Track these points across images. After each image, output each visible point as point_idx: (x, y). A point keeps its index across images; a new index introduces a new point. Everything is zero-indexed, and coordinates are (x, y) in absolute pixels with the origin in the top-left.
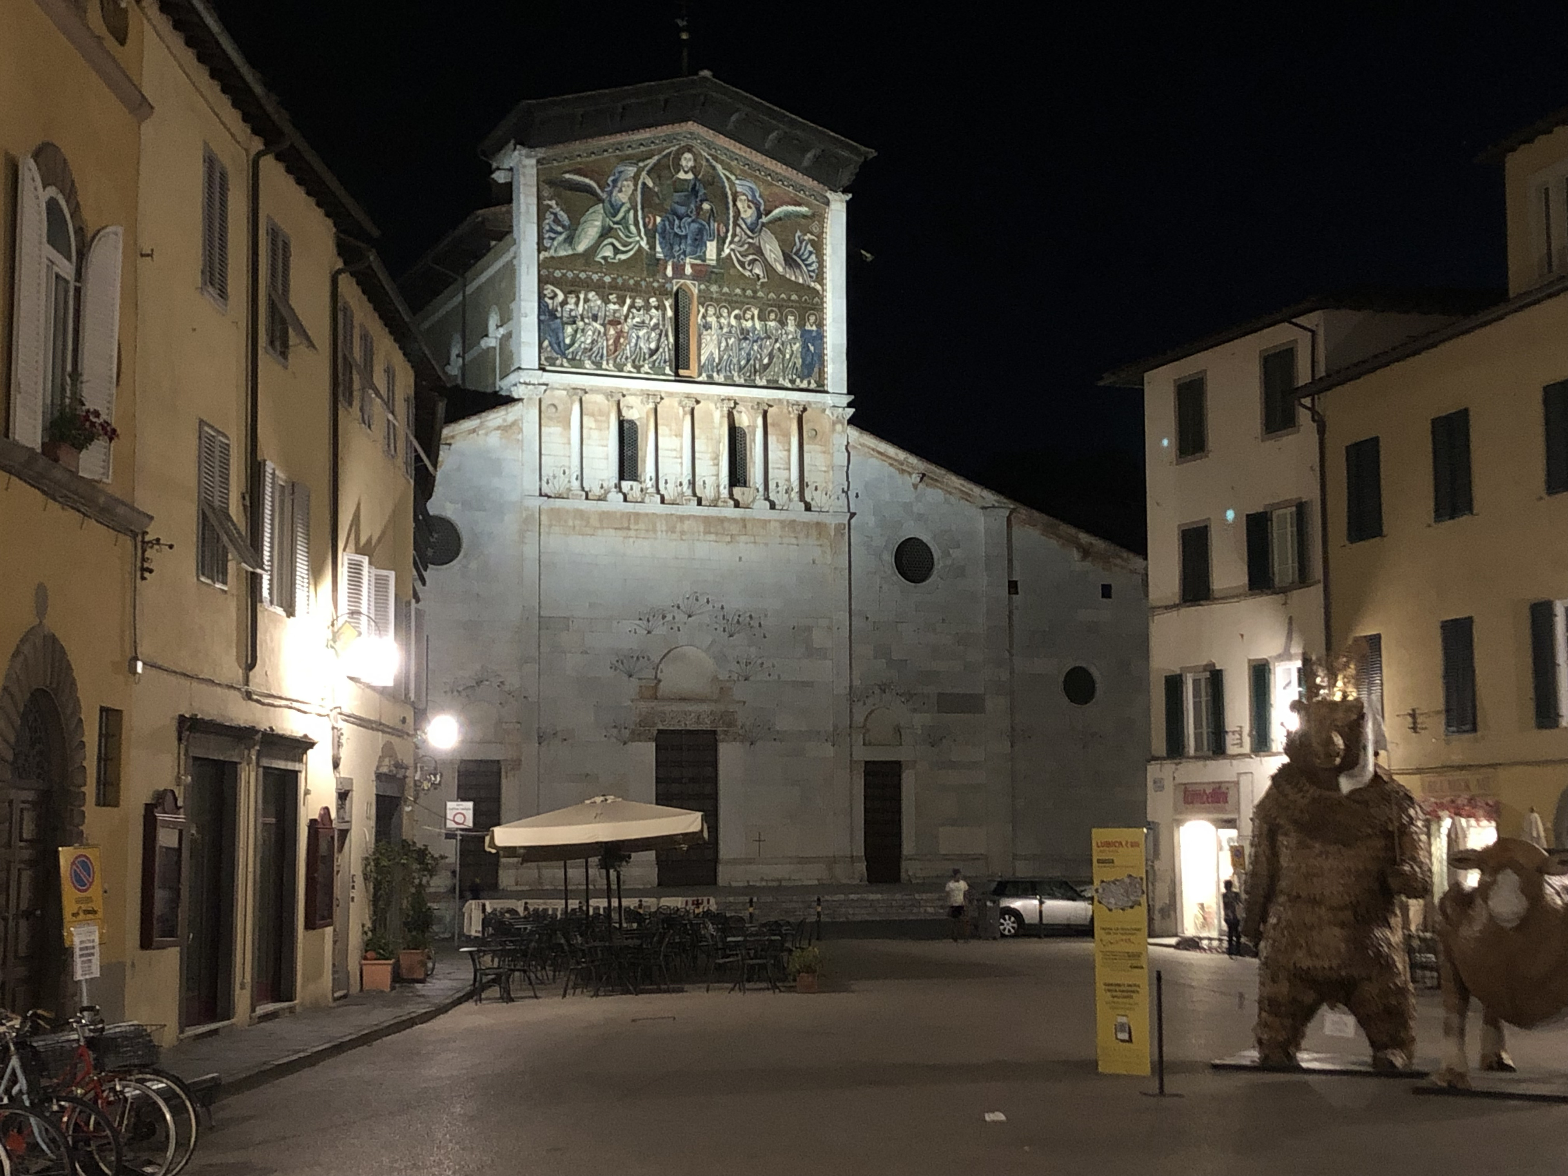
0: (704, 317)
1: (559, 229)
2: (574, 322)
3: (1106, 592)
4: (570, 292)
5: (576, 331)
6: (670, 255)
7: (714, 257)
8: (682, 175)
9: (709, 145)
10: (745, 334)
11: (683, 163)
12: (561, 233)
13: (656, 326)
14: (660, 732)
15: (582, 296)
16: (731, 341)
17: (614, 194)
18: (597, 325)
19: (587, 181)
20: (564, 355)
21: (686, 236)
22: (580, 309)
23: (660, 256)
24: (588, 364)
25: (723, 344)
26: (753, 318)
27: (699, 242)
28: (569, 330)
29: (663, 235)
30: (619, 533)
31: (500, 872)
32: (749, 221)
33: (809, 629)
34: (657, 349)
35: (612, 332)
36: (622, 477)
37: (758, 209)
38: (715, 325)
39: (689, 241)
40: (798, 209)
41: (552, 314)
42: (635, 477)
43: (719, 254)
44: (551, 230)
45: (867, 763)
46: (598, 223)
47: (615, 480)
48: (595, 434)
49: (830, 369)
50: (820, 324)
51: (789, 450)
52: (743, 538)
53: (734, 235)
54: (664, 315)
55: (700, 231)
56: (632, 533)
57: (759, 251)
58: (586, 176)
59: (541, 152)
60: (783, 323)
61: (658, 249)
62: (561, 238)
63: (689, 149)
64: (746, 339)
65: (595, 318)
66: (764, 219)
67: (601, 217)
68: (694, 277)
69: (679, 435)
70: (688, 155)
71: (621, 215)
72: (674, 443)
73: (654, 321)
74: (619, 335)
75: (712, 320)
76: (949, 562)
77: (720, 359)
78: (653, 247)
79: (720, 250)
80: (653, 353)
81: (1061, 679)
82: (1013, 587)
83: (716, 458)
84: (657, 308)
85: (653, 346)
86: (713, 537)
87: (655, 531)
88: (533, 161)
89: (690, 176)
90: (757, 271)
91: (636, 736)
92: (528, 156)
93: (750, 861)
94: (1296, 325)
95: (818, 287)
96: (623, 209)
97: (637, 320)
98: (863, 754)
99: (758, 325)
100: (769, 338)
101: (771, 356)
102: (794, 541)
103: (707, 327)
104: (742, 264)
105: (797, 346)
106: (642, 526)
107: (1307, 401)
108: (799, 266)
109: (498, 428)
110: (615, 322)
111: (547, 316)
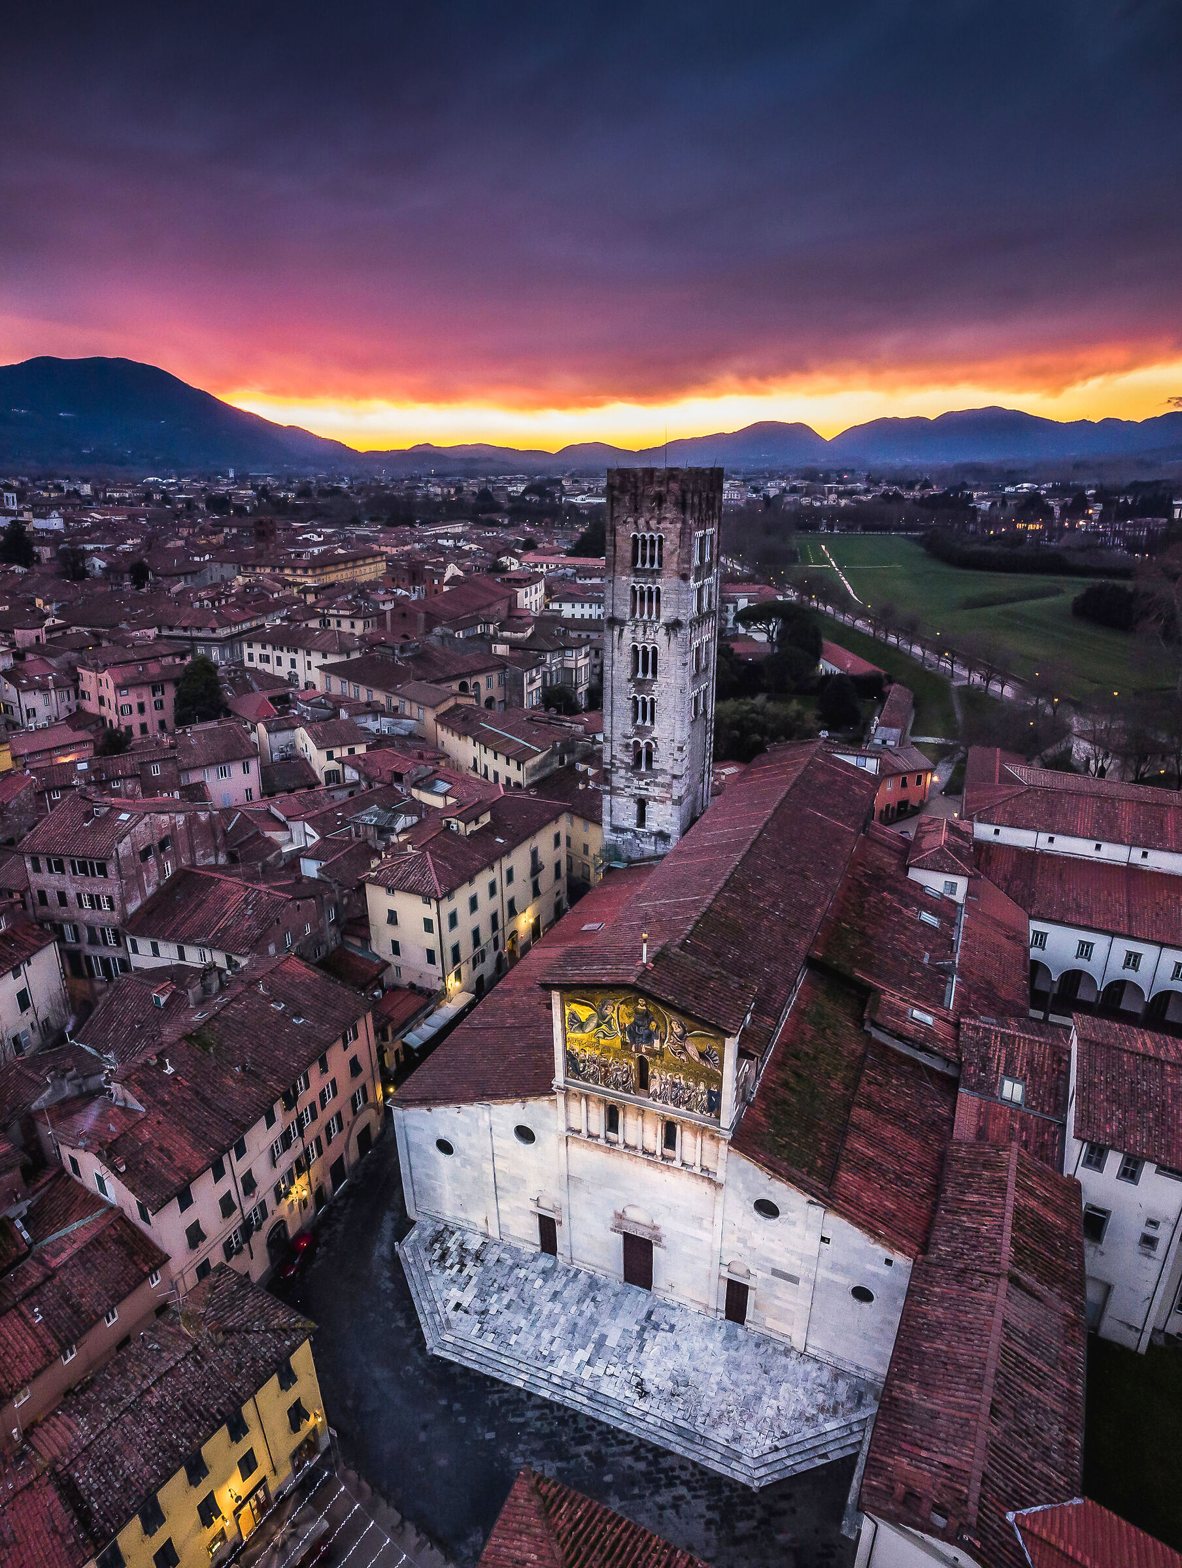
0: (652, 1073)
1: (575, 1021)
2: (585, 1062)
3: (888, 1262)
4: (582, 1049)
5: (585, 1066)
6: (634, 1041)
7: (658, 1047)
8: (640, 1006)
10: (675, 1085)
11: (641, 1001)
12: (576, 1023)
13: (626, 1072)
14: (625, 1232)
15: (588, 1052)
16: (667, 1087)
17: (604, 1009)
18: (595, 1066)
19: (590, 1001)
20: (580, 1074)
21: (642, 1035)
22: (587, 1057)
23: (628, 1041)
24: (591, 1081)
25: (662, 1087)
26: (680, 1078)
27: (650, 1039)
28: (582, 1065)
29: (630, 1032)
30: (605, 1154)
32: (678, 1034)
34: (627, 1082)
35: (603, 1070)
36: (607, 1130)
37: (682, 1029)
38: (657, 1078)
39: (645, 1036)
40: (707, 1033)
41: (574, 1056)
42: (614, 1131)
43: (661, 1046)
44: (571, 1021)
45: (729, 1280)
46: (595, 1022)
47: (604, 1132)
48: (595, 1111)
49: (723, 1111)
50: (720, 1089)
51: (696, 1141)
52: (667, 1173)
53: (670, 1039)
54: (630, 1068)
55: (650, 1034)
56: (611, 1156)
57: (685, 1049)
60: (697, 1085)
61: (627, 1038)
62: (576, 1025)
64: (675, 1087)
65: (595, 1062)
66: (687, 1035)
67: (596, 1019)
68: (647, 1054)
69: (637, 1120)
70: (643, 999)
71: (607, 1019)
72: (635, 1123)
73: (625, 1069)
74: (607, 1071)
75: (656, 1075)
77: (660, 1094)
78: (624, 1037)
79: (661, 1044)
80: (624, 1083)
81: (850, 1289)
82: (823, 1239)
83: (656, 1134)
84: (627, 1064)
85: (625, 1080)
86: (651, 1169)
87: (622, 1158)
89: (645, 1007)
90: (683, 1058)
91: (613, 1230)
93: (667, 1292)
95: (719, 1072)
96: (609, 1017)
97: (617, 1066)
98: (726, 1275)
99: (683, 1082)
100: (689, 1089)
101: (689, 1097)
103: (654, 1077)
104: (675, 1053)
105: (704, 1097)
106: (615, 1154)
108: (708, 1060)
109: (547, 1100)
110: (605, 1066)
111: (570, 1058)
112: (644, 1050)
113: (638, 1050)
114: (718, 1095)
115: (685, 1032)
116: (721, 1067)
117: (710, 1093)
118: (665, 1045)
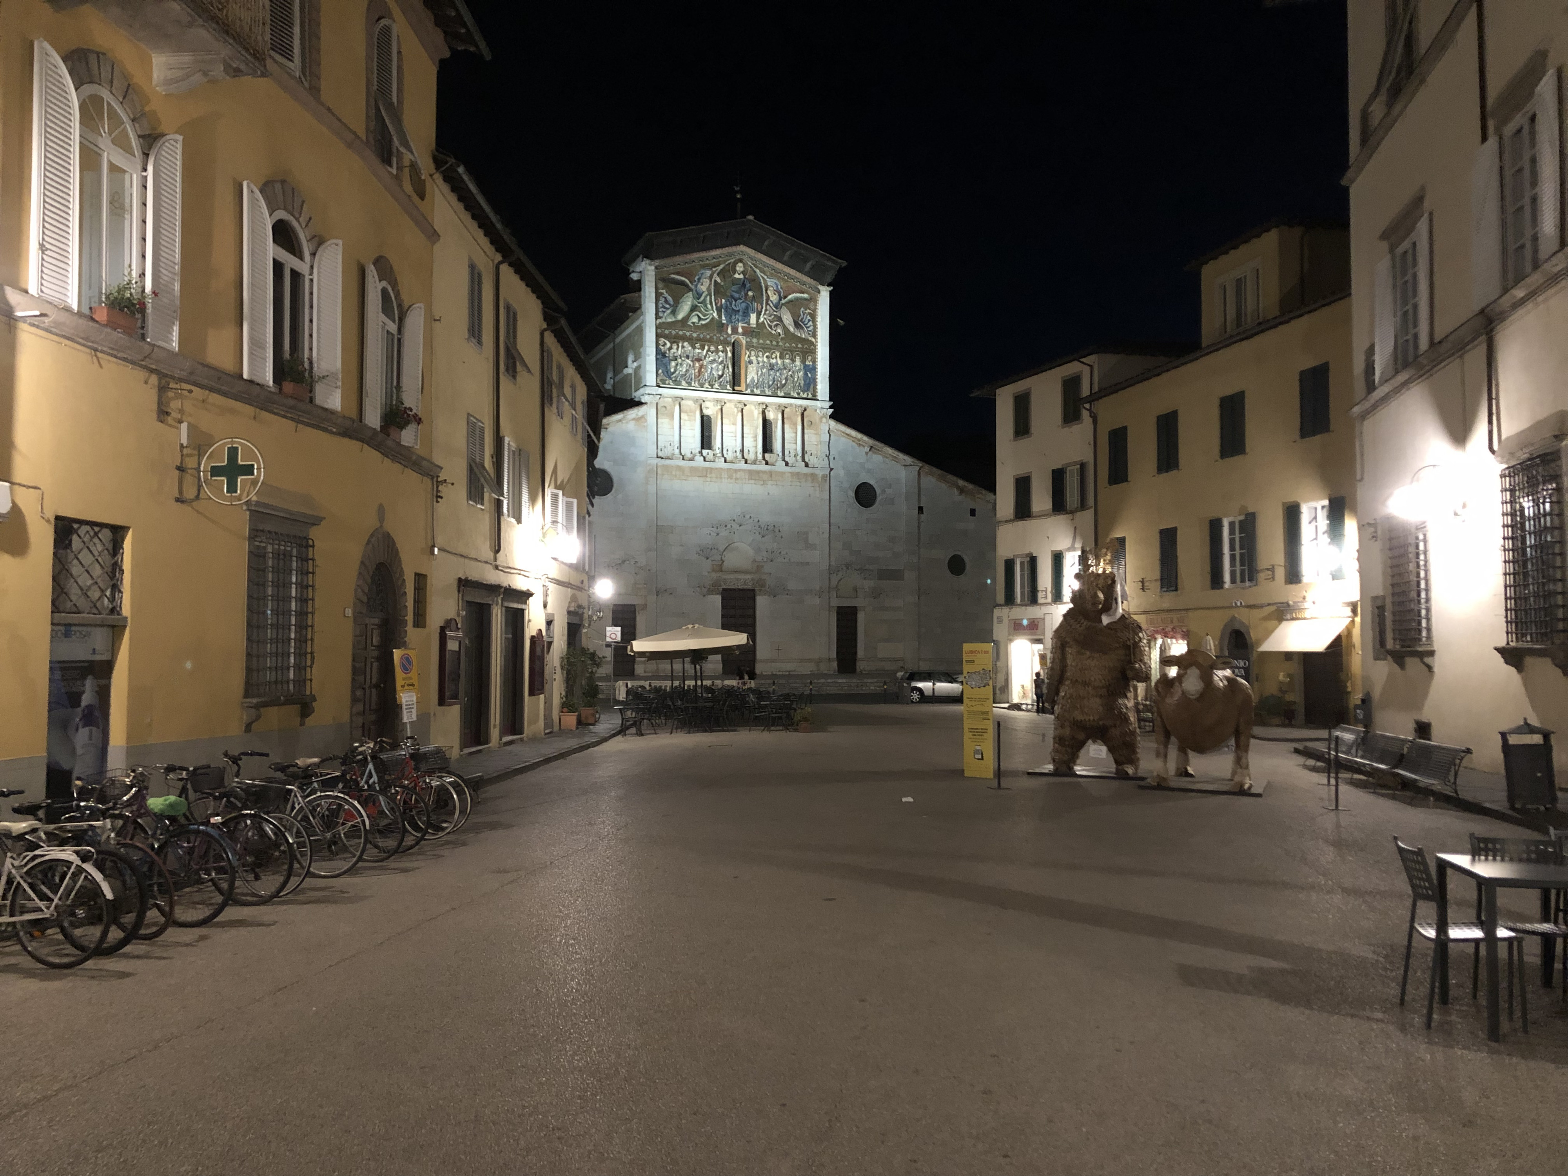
0: (749, 357)
1: (667, 306)
2: (676, 360)
3: (973, 512)
4: (674, 342)
5: (677, 365)
6: (730, 320)
7: (755, 322)
8: (737, 276)
9: (751, 258)
10: (772, 367)
11: (738, 269)
12: (668, 309)
13: (722, 362)
14: (724, 589)
15: (680, 345)
16: (764, 371)
17: (699, 286)
18: (689, 361)
19: (683, 279)
20: (670, 378)
21: (739, 311)
22: (679, 352)
23: (724, 322)
24: (684, 383)
25: (760, 373)
26: (776, 357)
27: (746, 314)
28: (673, 364)
29: (726, 310)
30: (701, 479)
31: (636, 666)
32: (775, 302)
33: (807, 533)
34: (722, 376)
35: (697, 365)
36: (703, 447)
37: (780, 295)
38: (755, 361)
39: (741, 313)
40: (802, 295)
41: (664, 355)
42: (710, 447)
43: (757, 321)
44: (664, 307)
45: (838, 607)
46: (689, 303)
47: (699, 449)
48: (688, 423)
49: (819, 387)
50: (814, 361)
51: (796, 433)
52: (770, 482)
53: (766, 310)
54: (726, 355)
55: (747, 308)
56: (708, 479)
57: (780, 319)
58: (683, 276)
59: (657, 262)
60: (793, 361)
61: (723, 318)
62: (669, 311)
63: (741, 261)
64: (772, 369)
65: (688, 357)
66: (783, 301)
67: (691, 299)
68: (743, 334)
69: (734, 424)
70: (740, 264)
71: (702, 299)
72: (732, 428)
73: (721, 359)
74: (701, 366)
75: (753, 358)
76: (885, 496)
77: (758, 381)
78: (720, 317)
79: (758, 318)
80: (720, 377)
81: (946, 563)
82: (921, 509)
83: (756, 437)
84: (722, 352)
85: (720, 373)
86: (753, 482)
87: (721, 478)
88: (653, 268)
89: (741, 276)
90: (779, 331)
91: (710, 592)
92: (650, 265)
93: (773, 661)
94: (1083, 363)
95: (813, 340)
96: (704, 295)
97: (711, 358)
98: (836, 603)
99: (779, 361)
100: (785, 369)
101: (786, 379)
102: (799, 484)
103: (751, 362)
104: (770, 327)
105: (801, 374)
106: (713, 475)
107: (1087, 406)
108: (802, 328)
109: (633, 419)
110: (699, 360)
111: (661, 356)
112: (740, 330)
113: (735, 330)
114: (814, 369)
115: (780, 300)
116: (814, 335)
117: (805, 366)
118: (762, 319)
